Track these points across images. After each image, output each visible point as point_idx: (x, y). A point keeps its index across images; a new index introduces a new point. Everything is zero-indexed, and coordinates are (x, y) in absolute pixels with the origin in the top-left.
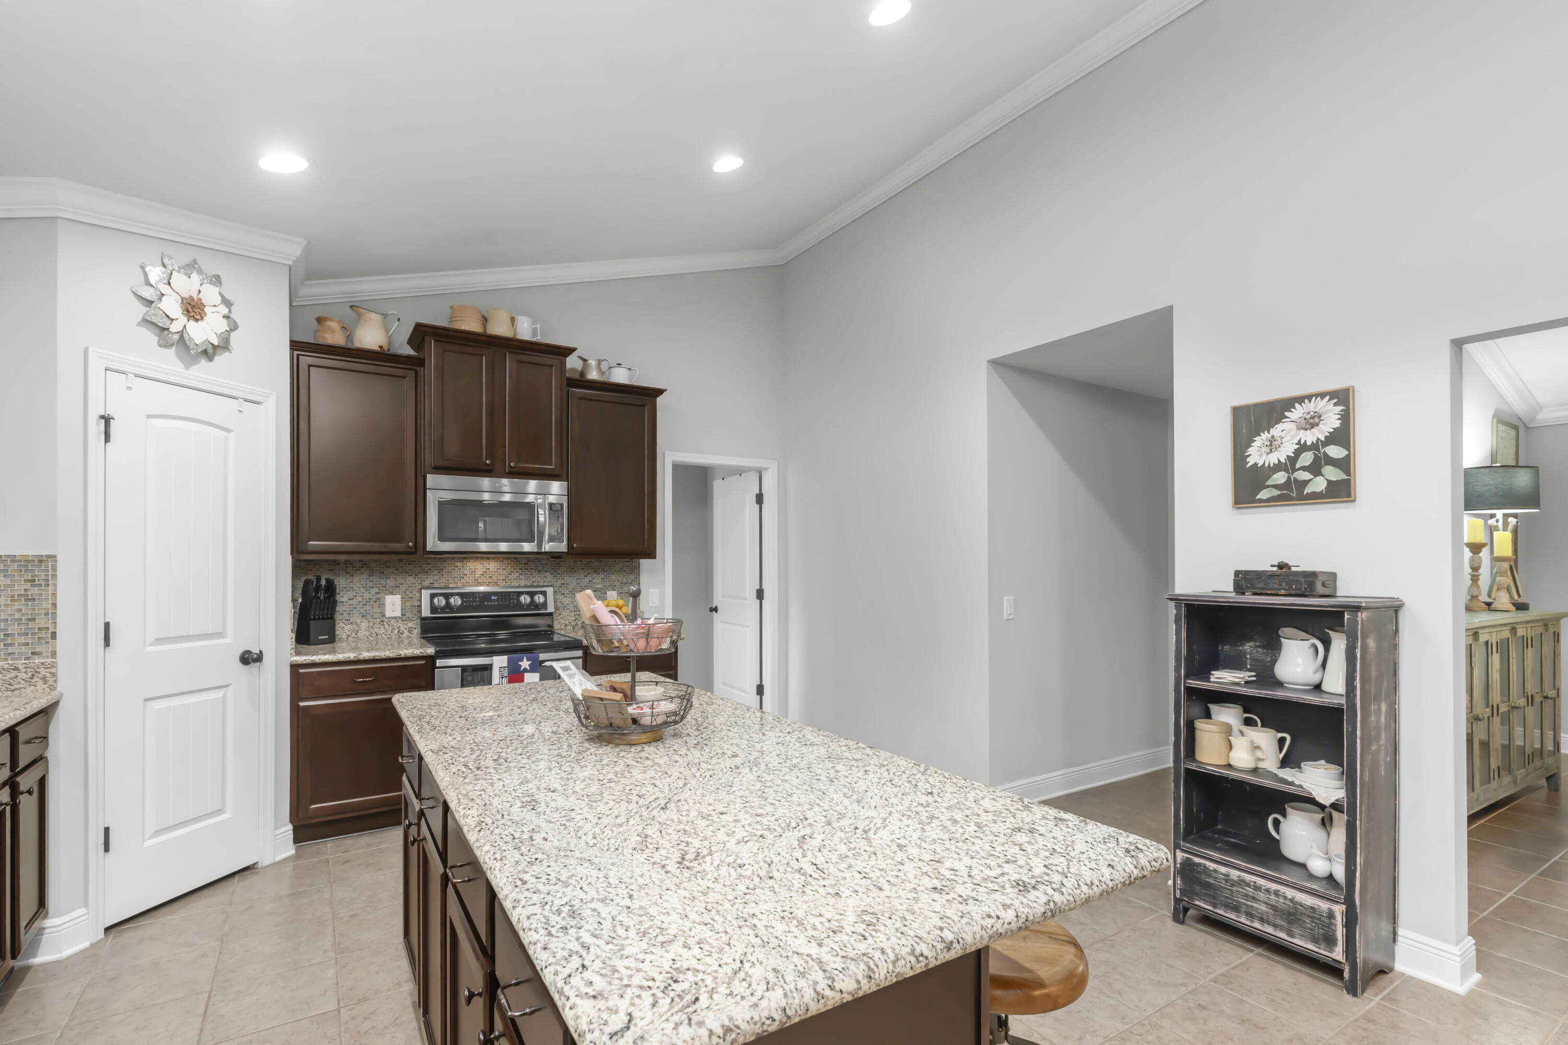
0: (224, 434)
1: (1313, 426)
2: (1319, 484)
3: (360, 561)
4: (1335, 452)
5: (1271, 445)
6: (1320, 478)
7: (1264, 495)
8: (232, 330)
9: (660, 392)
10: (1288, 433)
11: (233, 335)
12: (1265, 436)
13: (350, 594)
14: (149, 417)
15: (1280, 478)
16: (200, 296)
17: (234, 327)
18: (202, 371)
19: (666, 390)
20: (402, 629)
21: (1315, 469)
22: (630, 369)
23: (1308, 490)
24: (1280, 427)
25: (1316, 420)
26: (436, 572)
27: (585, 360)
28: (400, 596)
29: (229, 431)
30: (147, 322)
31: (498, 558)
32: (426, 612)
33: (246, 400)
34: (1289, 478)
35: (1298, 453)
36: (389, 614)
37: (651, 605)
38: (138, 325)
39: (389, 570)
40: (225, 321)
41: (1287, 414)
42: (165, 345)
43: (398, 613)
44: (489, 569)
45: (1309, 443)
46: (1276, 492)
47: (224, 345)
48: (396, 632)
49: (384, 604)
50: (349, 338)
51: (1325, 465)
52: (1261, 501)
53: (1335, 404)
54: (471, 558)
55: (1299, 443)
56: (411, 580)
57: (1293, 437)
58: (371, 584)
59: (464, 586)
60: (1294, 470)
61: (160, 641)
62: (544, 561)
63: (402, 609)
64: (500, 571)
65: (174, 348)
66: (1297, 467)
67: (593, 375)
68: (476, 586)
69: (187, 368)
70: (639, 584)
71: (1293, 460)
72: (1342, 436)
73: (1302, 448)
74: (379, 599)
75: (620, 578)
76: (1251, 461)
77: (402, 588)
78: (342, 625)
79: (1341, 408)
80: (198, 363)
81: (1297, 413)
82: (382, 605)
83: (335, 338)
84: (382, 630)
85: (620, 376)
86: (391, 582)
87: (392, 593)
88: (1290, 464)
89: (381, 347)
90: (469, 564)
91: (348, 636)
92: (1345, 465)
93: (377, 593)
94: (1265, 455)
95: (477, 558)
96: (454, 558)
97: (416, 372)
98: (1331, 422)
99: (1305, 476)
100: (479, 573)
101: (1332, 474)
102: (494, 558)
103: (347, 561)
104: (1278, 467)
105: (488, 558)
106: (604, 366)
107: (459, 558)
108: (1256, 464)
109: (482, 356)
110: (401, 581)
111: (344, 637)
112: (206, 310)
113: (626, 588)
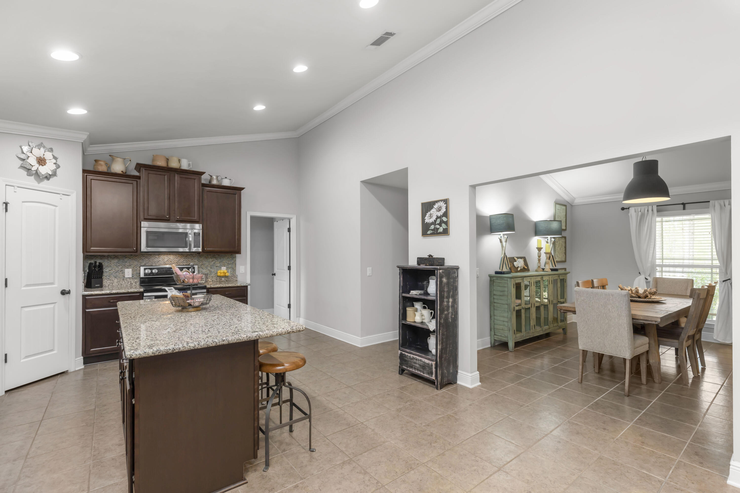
0: (54, 207)
1: (440, 210)
2: (441, 230)
3: (114, 255)
4: (444, 219)
5: (430, 216)
6: (441, 227)
7: (429, 232)
8: (57, 168)
9: (243, 189)
10: (434, 212)
11: (57, 170)
12: (429, 213)
13: (110, 269)
14: (23, 202)
15: (432, 227)
16: (44, 156)
17: (58, 167)
18: (45, 184)
19: (245, 188)
20: (132, 282)
21: (440, 224)
22: (230, 179)
23: (439, 231)
24: (432, 210)
25: (441, 209)
26: (147, 260)
27: (211, 176)
28: (131, 269)
29: (56, 206)
30: (22, 167)
31: (174, 254)
32: (142, 275)
33: (63, 195)
34: (435, 227)
35: (437, 219)
36: (126, 276)
37: (241, 272)
38: (19, 168)
39: (127, 259)
40: (54, 165)
41: (434, 206)
42: (29, 175)
43: (131, 276)
44: (170, 258)
45: (439, 216)
46: (432, 232)
47: (54, 174)
48: (129, 283)
49: (124, 272)
50: (109, 167)
51: (443, 223)
52: (428, 234)
53: (445, 204)
54: (163, 254)
55: (437, 216)
56: (136, 263)
57: (435, 214)
58: (119, 265)
59: (159, 265)
60: (436, 225)
61: (27, 285)
62: (194, 255)
63: (132, 274)
64: (175, 259)
65: (34, 176)
66: (436, 224)
67: (215, 182)
68: (164, 265)
69: (39, 183)
70: (236, 264)
71: (435, 221)
72: (446, 214)
73: (438, 217)
74: (122, 270)
75: (227, 262)
76: (426, 221)
77: (132, 266)
78: (106, 281)
79: (446, 205)
80: (44, 181)
81: (436, 206)
82: (124, 273)
83: (102, 168)
84: (124, 283)
85: (226, 183)
86: (127, 264)
87: (128, 268)
88: (434, 223)
89: (122, 172)
90: (161, 256)
91: (109, 285)
92: (446, 223)
93: (121, 268)
94: (429, 219)
95: (165, 254)
96: (155, 254)
97: (137, 181)
98: (444, 210)
99: (438, 226)
100: (166, 260)
101: (444, 226)
102: (172, 254)
103: (108, 255)
104: (432, 223)
105: (170, 254)
106: (219, 178)
107: (157, 254)
108: (427, 222)
109: (165, 175)
110: (132, 263)
111: (107, 285)
112: (47, 161)
113: (230, 266)
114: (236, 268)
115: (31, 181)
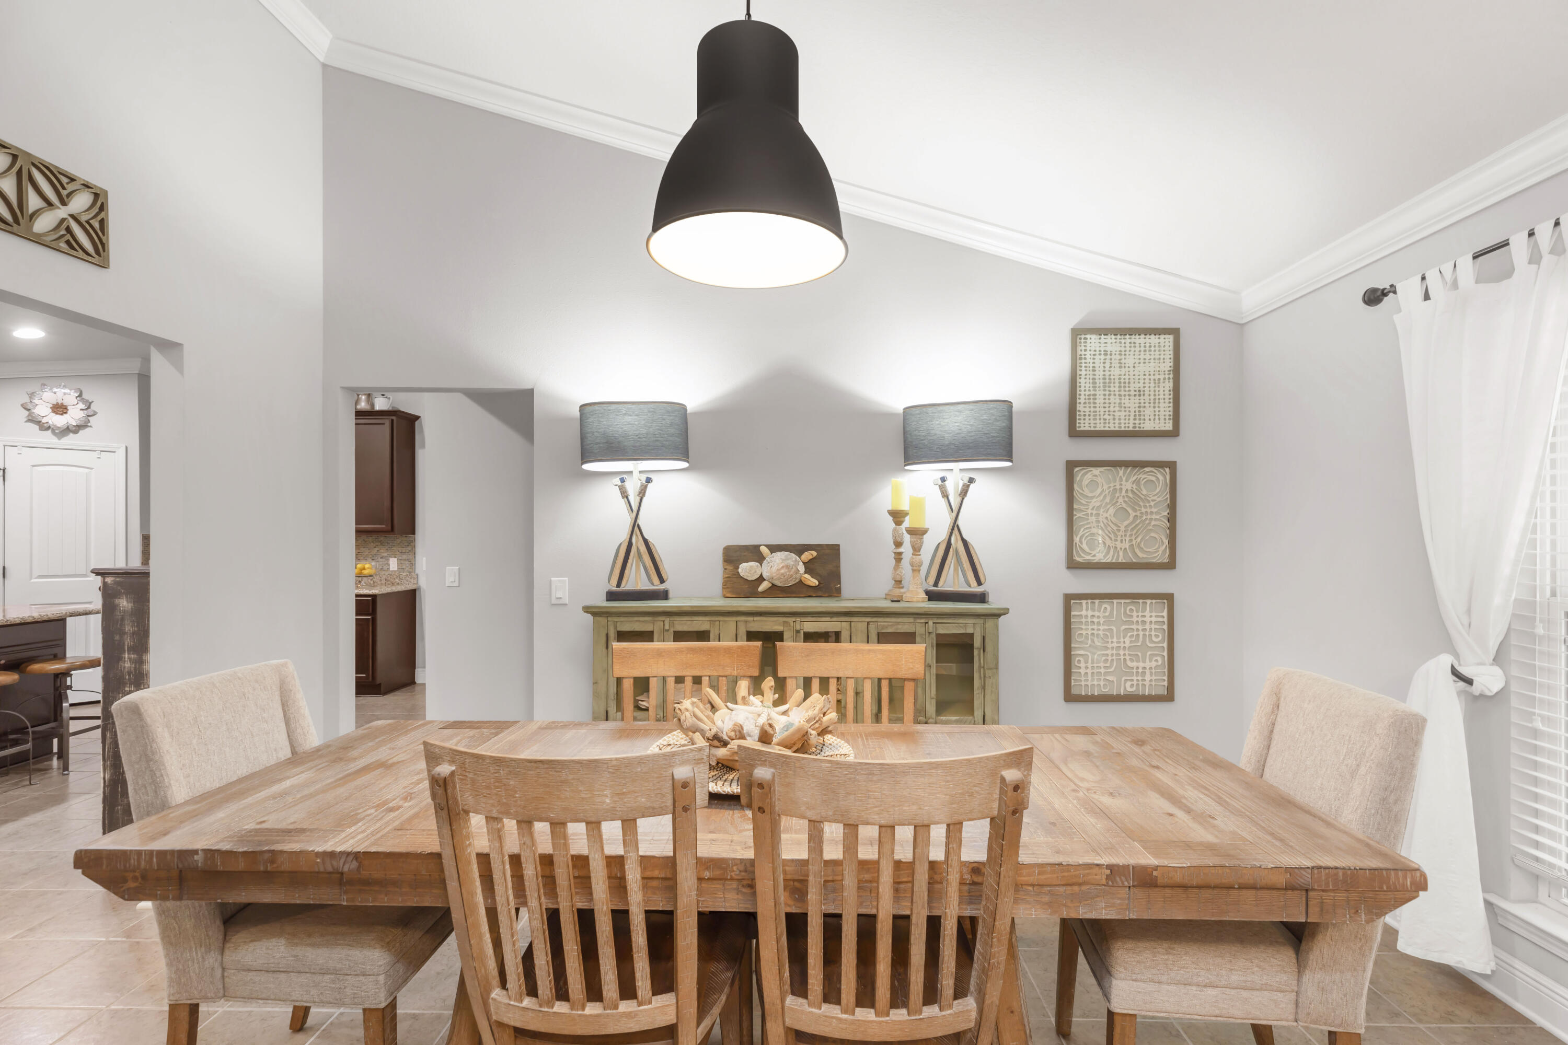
0: (87, 471)
8: (91, 416)
11: (91, 418)
14: (34, 466)
16: (63, 402)
17: (92, 414)
18: (70, 440)
29: (92, 469)
30: (28, 420)
33: (103, 451)
38: (26, 422)
40: (84, 412)
42: (42, 429)
47: (85, 425)
61: (40, 577)
65: (49, 430)
67: (363, 407)
69: (59, 439)
70: (415, 553)
75: (400, 549)
80: (68, 436)
112: (69, 408)
113: (405, 557)
114: (415, 561)
115: (48, 438)
